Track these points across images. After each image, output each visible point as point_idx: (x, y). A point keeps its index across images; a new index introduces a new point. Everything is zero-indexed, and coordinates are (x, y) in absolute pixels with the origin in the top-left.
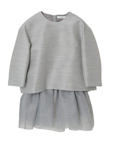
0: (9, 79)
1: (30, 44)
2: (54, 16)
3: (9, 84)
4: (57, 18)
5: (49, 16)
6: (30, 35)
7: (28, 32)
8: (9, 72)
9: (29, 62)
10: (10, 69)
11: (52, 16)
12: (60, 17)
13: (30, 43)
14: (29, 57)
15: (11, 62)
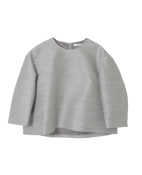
0: (10, 115)
1: (36, 75)
2: (69, 44)
3: (10, 122)
4: (73, 46)
5: (64, 44)
6: (36, 64)
7: (34, 60)
8: (11, 107)
9: (34, 96)
10: (12, 104)
11: (68, 44)
12: (77, 45)
13: (35, 73)
14: (35, 90)
15: (13, 94)
